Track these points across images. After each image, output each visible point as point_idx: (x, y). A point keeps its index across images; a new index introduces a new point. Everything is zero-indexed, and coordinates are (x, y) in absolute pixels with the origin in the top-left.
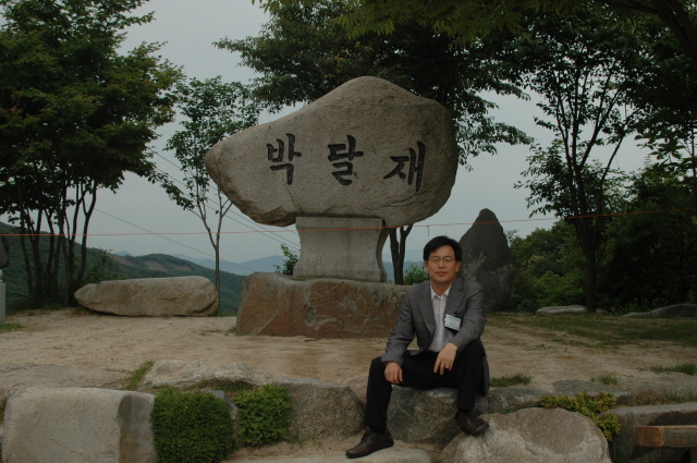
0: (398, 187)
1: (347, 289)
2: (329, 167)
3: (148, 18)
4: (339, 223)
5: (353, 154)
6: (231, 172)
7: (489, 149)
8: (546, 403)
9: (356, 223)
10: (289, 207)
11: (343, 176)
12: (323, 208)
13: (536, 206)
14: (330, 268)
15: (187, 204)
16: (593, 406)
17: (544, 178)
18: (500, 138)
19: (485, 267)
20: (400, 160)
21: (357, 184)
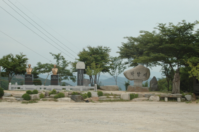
0: (144, 77)
1: (139, 87)
2: (137, 75)
3: (110, 51)
4: (138, 81)
5: (140, 74)
6: (127, 75)
7: (156, 66)
8: (156, 95)
9: (140, 81)
10: (133, 79)
11: (139, 76)
12: (136, 79)
13: (163, 75)
14: (137, 85)
15: (112, 75)
16: (158, 95)
17: (164, 70)
18: (157, 64)
19: (154, 85)
20: (144, 74)
21: (140, 77)
